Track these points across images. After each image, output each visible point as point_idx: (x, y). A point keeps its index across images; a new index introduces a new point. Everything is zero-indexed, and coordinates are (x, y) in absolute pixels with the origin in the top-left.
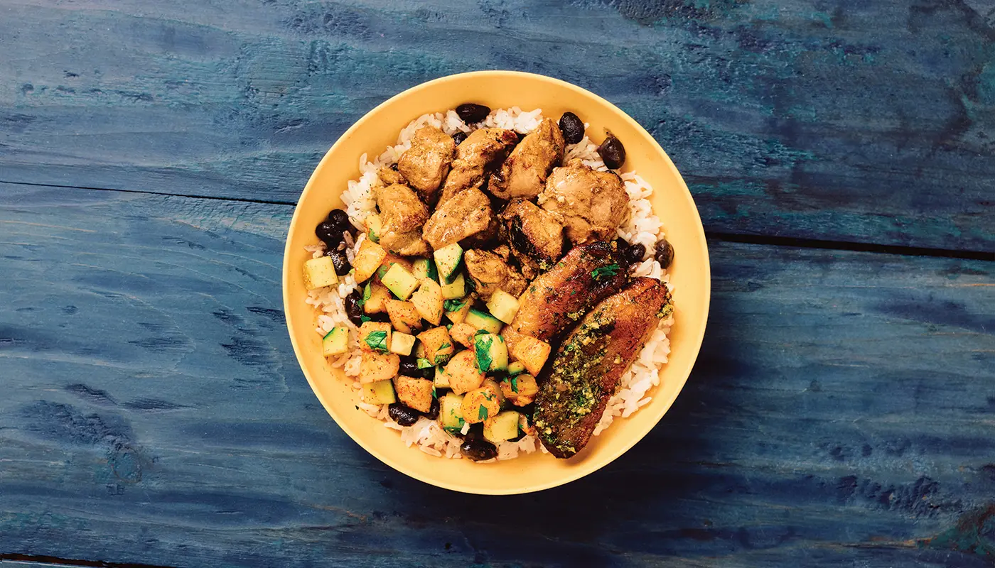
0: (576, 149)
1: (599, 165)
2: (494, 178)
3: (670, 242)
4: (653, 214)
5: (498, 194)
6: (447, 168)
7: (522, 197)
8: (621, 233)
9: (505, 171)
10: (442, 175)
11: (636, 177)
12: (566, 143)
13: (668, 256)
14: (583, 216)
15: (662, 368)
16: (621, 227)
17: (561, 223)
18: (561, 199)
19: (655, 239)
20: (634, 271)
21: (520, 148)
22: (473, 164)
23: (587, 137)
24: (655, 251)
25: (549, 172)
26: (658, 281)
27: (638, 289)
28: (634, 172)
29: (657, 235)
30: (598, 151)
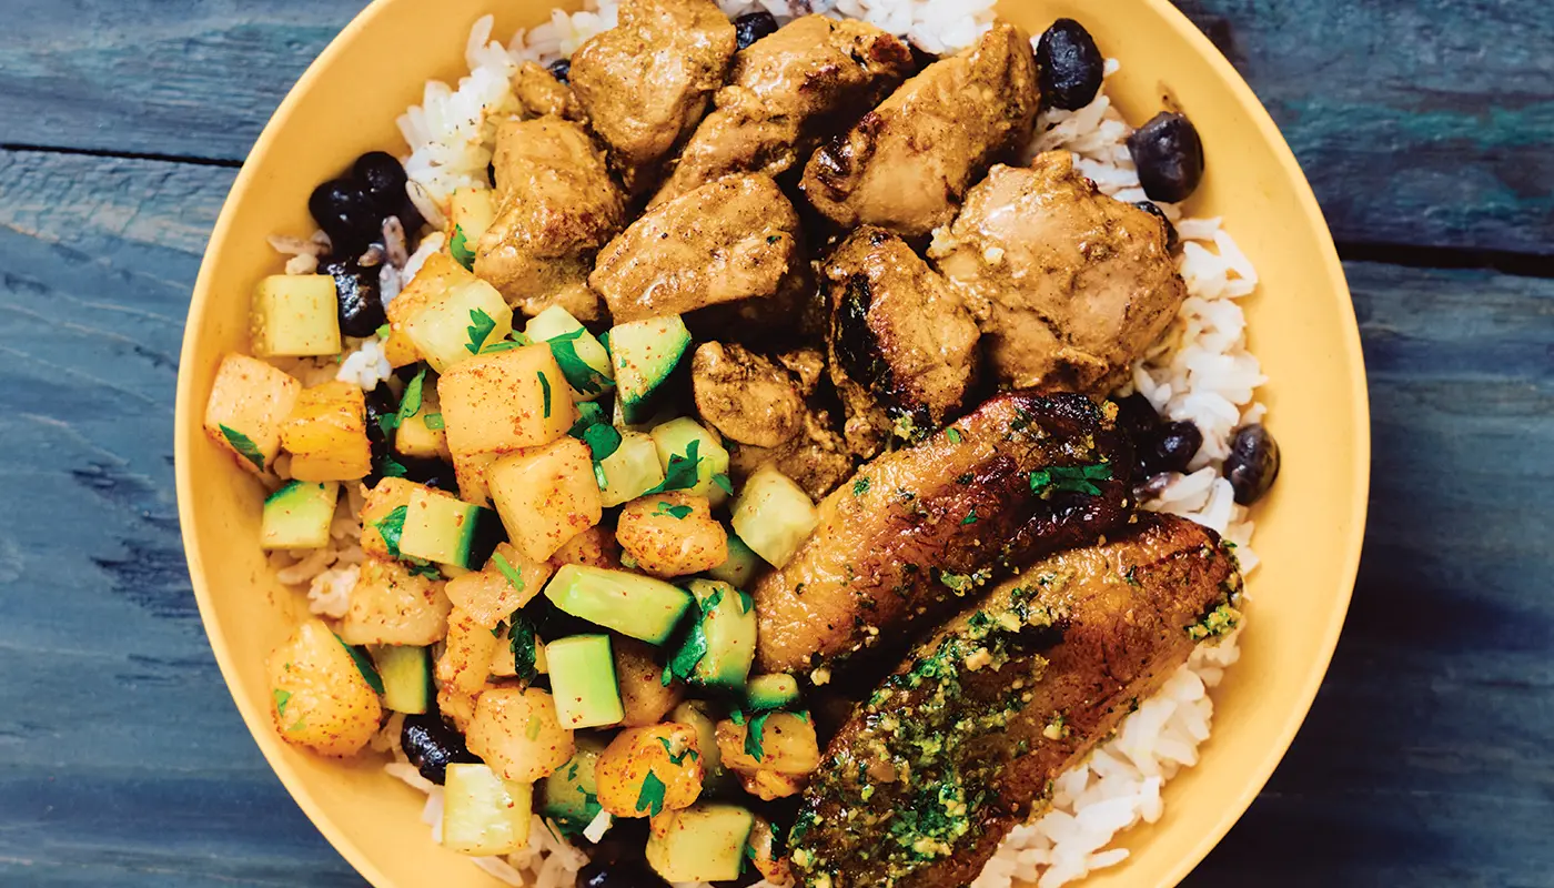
0: (1069, 126)
1: (1121, 182)
2: (822, 159)
3: (1279, 433)
4: (1245, 345)
5: (824, 205)
6: (697, 104)
7: (889, 228)
8: (1144, 382)
9: (854, 147)
10: (683, 122)
11: (1221, 238)
12: (1044, 106)
13: (1260, 474)
14: (1044, 313)
15: (1176, 777)
16: (1150, 366)
17: (978, 321)
18: (993, 255)
19: (1233, 419)
20: (1156, 494)
21: (910, 92)
22: (773, 109)
23: (1106, 100)
24: (1228, 451)
25: (977, 174)
26: (1213, 536)
27: (1153, 548)
28: (1217, 221)
29: (1242, 409)
30: (1130, 142)
